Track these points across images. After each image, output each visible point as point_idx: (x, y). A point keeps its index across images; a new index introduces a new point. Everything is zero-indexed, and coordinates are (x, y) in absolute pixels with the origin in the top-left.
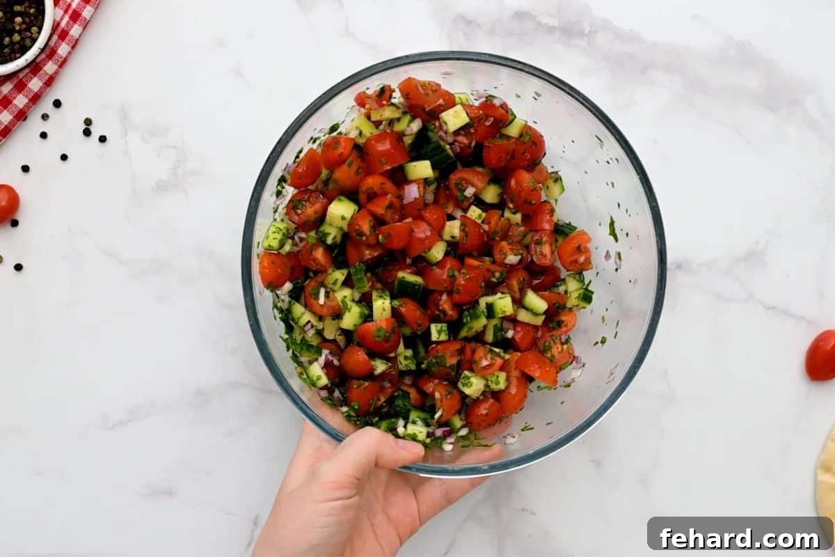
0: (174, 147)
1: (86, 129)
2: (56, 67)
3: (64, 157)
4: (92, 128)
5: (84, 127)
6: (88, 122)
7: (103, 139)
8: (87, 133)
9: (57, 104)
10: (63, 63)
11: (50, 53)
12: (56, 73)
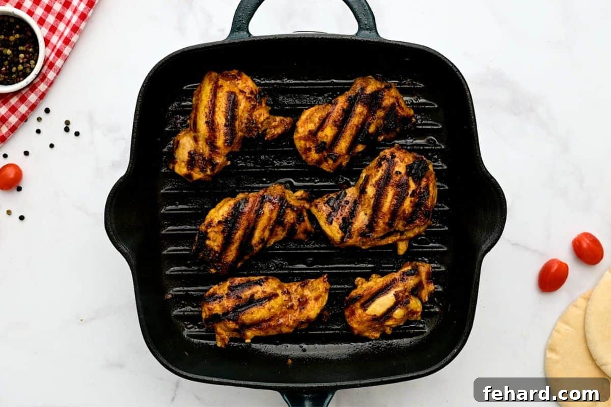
0: (124, 139)
1: (66, 127)
2: (46, 87)
3: (52, 146)
4: (70, 127)
5: (65, 126)
6: (67, 123)
7: (77, 134)
8: (67, 130)
9: (47, 111)
10: (51, 84)
11: (43, 77)
12: (47, 90)
